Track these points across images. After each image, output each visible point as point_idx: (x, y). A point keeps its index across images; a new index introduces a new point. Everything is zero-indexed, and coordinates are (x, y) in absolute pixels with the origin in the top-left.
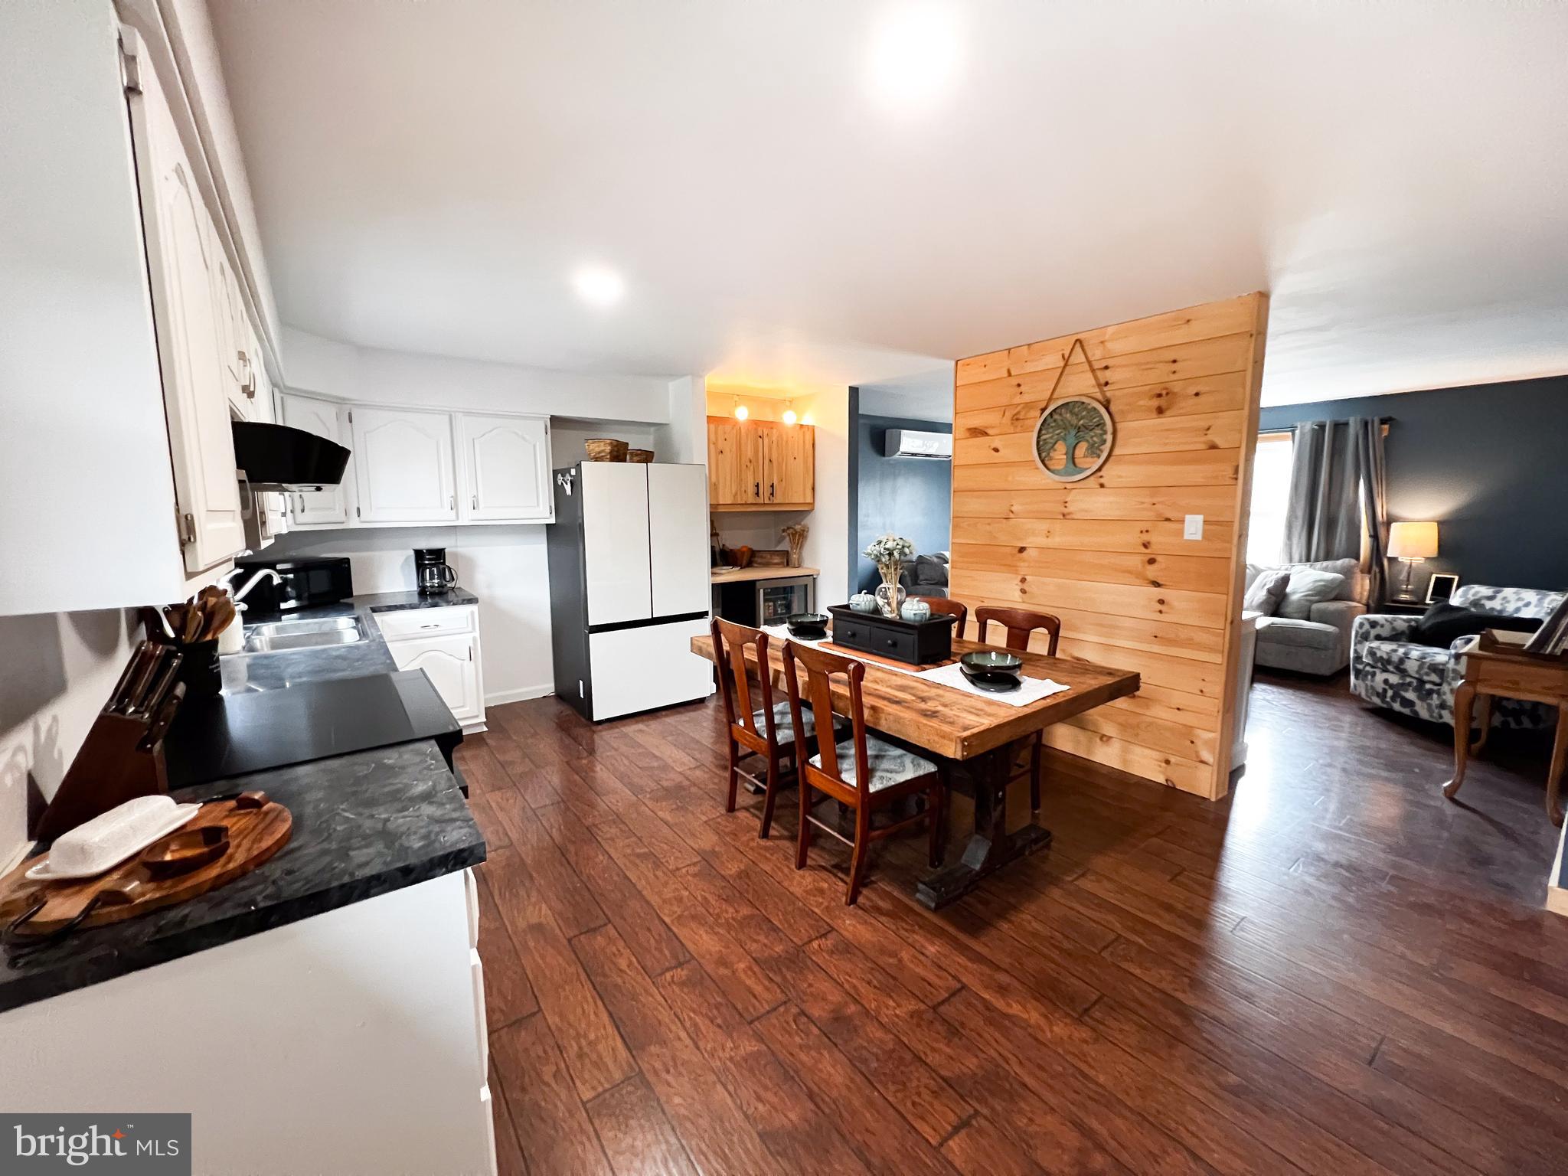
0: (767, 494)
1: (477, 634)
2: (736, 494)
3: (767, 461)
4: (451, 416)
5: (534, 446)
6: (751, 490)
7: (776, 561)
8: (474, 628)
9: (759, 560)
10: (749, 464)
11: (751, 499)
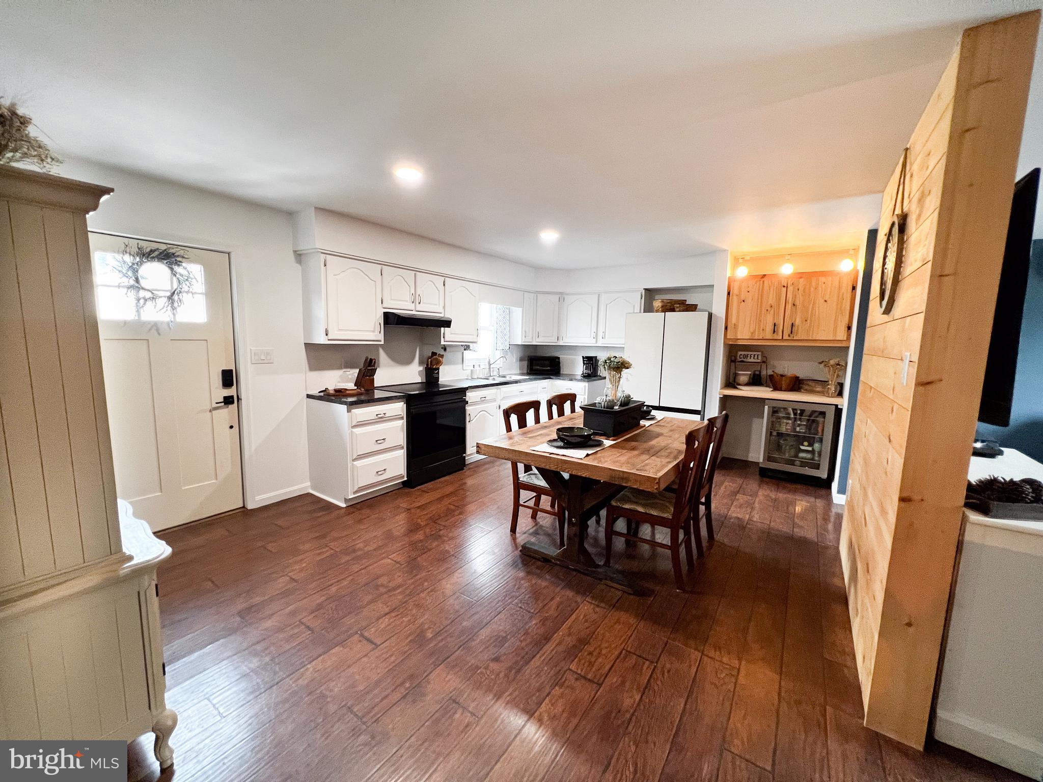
0: (787, 332)
1: (586, 397)
2: (755, 331)
3: (789, 306)
4: (599, 295)
5: (634, 306)
6: (769, 328)
7: (818, 389)
8: (585, 393)
9: (806, 387)
10: (769, 309)
11: (768, 334)
